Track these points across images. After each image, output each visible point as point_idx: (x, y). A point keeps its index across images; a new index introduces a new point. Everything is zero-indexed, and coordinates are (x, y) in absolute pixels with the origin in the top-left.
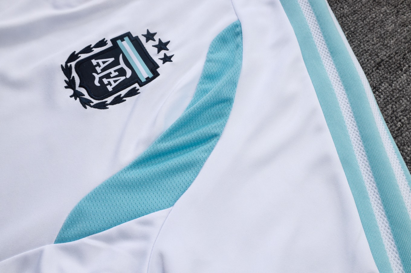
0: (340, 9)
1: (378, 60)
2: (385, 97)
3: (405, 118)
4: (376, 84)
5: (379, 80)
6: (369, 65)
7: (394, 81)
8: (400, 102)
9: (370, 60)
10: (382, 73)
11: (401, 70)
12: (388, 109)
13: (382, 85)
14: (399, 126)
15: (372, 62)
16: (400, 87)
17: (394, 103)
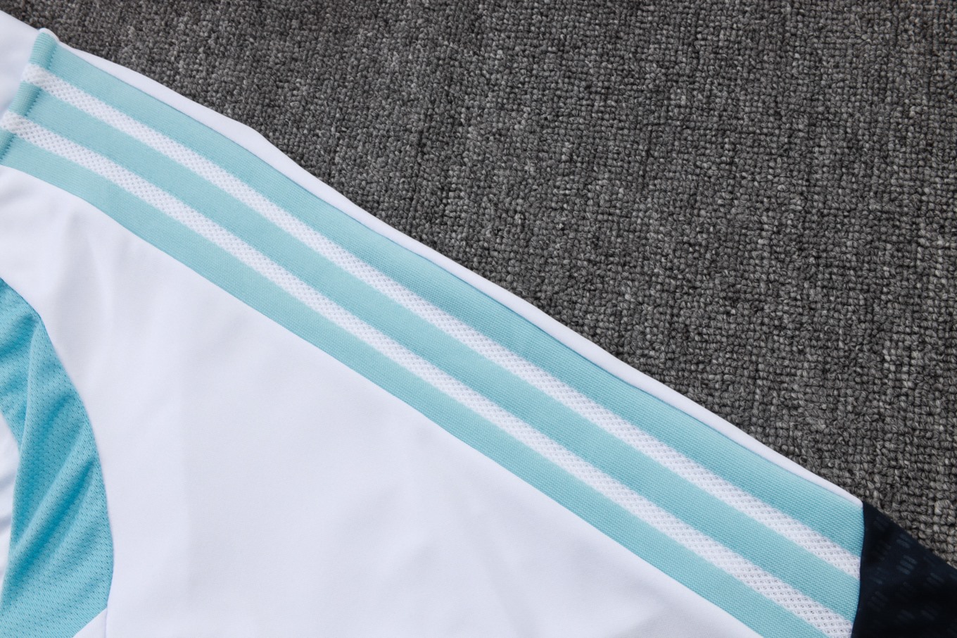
0: (293, 95)
1: (414, 138)
2: (468, 190)
3: (520, 201)
4: (439, 181)
5: (438, 171)
6: (407, 158)
7: (463, 152)
8: (495, 182)
9: (402, 149)
10: (435, 155)
11: (461, 124)
12: (485, 209)
13: (449, 177)
14: (520, 221)
15: (408, 148)
16: (479, 155)
17: (488, 189)
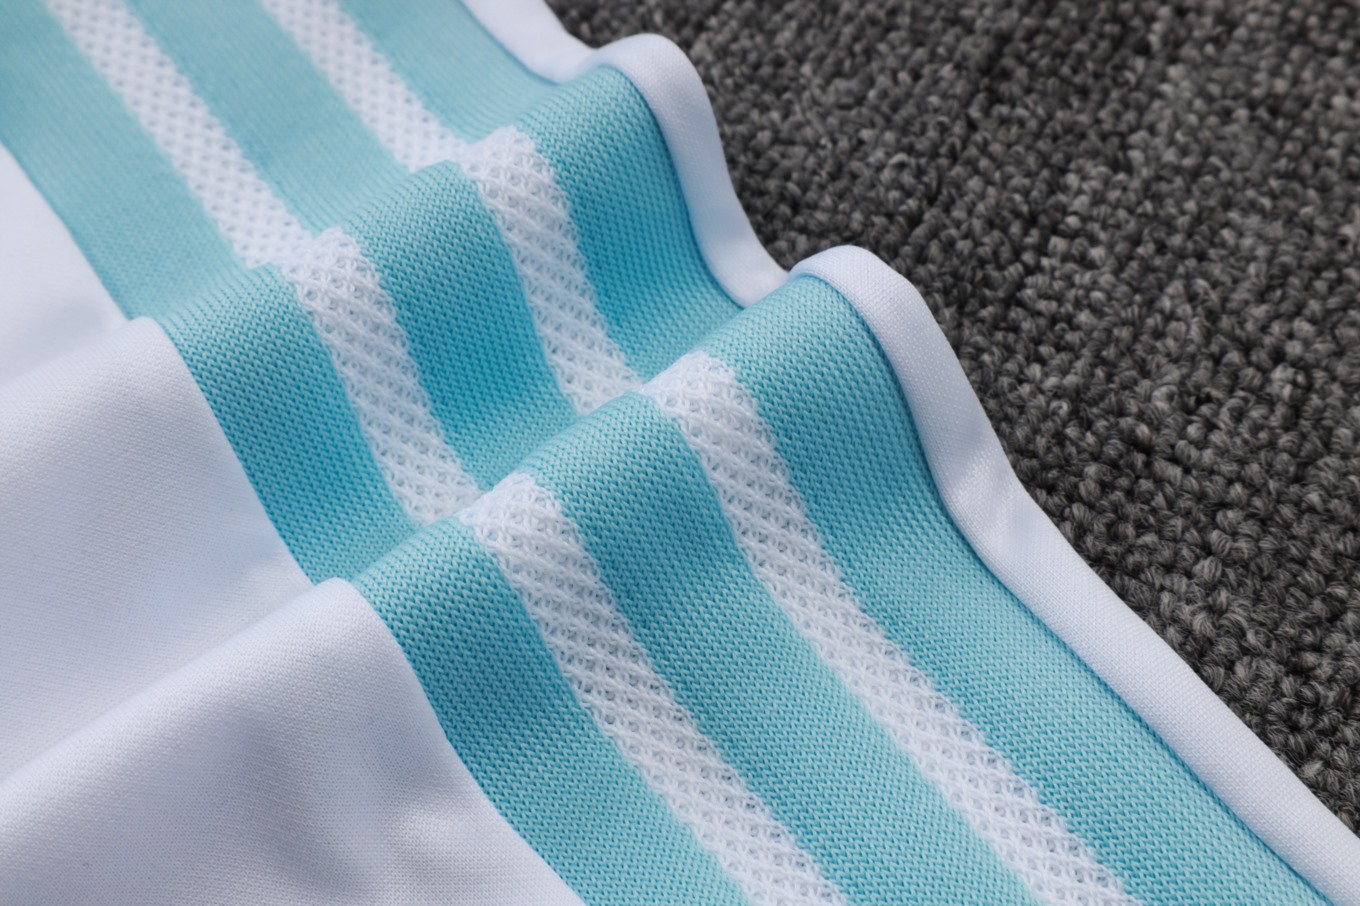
1: (975, 48)
2: (1121, 247)
3: (1303, 327)
4: (1026, 193)
5: (1032, 161)
6: (934, 100)
7: (1133, 130)
8: (1223, 245)
9: (927, 70)
10: (1033, 114)
11: (1144, 50)
12: (1170, 317)
13: (1065, 189)
14: (1287, 391)
15: (947, 71)
16: (1184, 152)
17: (1192, 263)
